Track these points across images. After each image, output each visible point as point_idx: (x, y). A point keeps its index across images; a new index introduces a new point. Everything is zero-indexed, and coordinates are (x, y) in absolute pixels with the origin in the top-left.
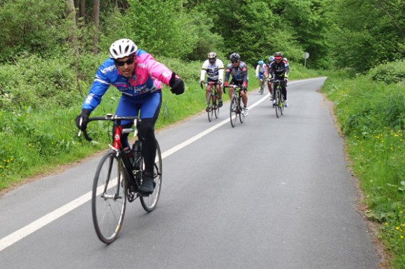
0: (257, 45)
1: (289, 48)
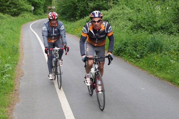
0: (8, 3)
1: (24, 4)
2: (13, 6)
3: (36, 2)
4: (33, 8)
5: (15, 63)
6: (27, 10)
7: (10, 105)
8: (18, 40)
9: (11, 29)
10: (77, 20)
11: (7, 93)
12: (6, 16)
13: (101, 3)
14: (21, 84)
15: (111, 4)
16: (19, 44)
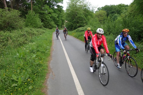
2: (50, 25)
3: (58, 24)
4: (57, 26)
5: (51, 46)
6: (55, 27)
7: (49, 61)
8: (52, 38)
9: (49, 34)
10: (73, 30)
11: (48, 57)
12: (47, 29)
13: (82, 24)
14: (53, 53)
15: (85, 24)
16: (52, 39)
